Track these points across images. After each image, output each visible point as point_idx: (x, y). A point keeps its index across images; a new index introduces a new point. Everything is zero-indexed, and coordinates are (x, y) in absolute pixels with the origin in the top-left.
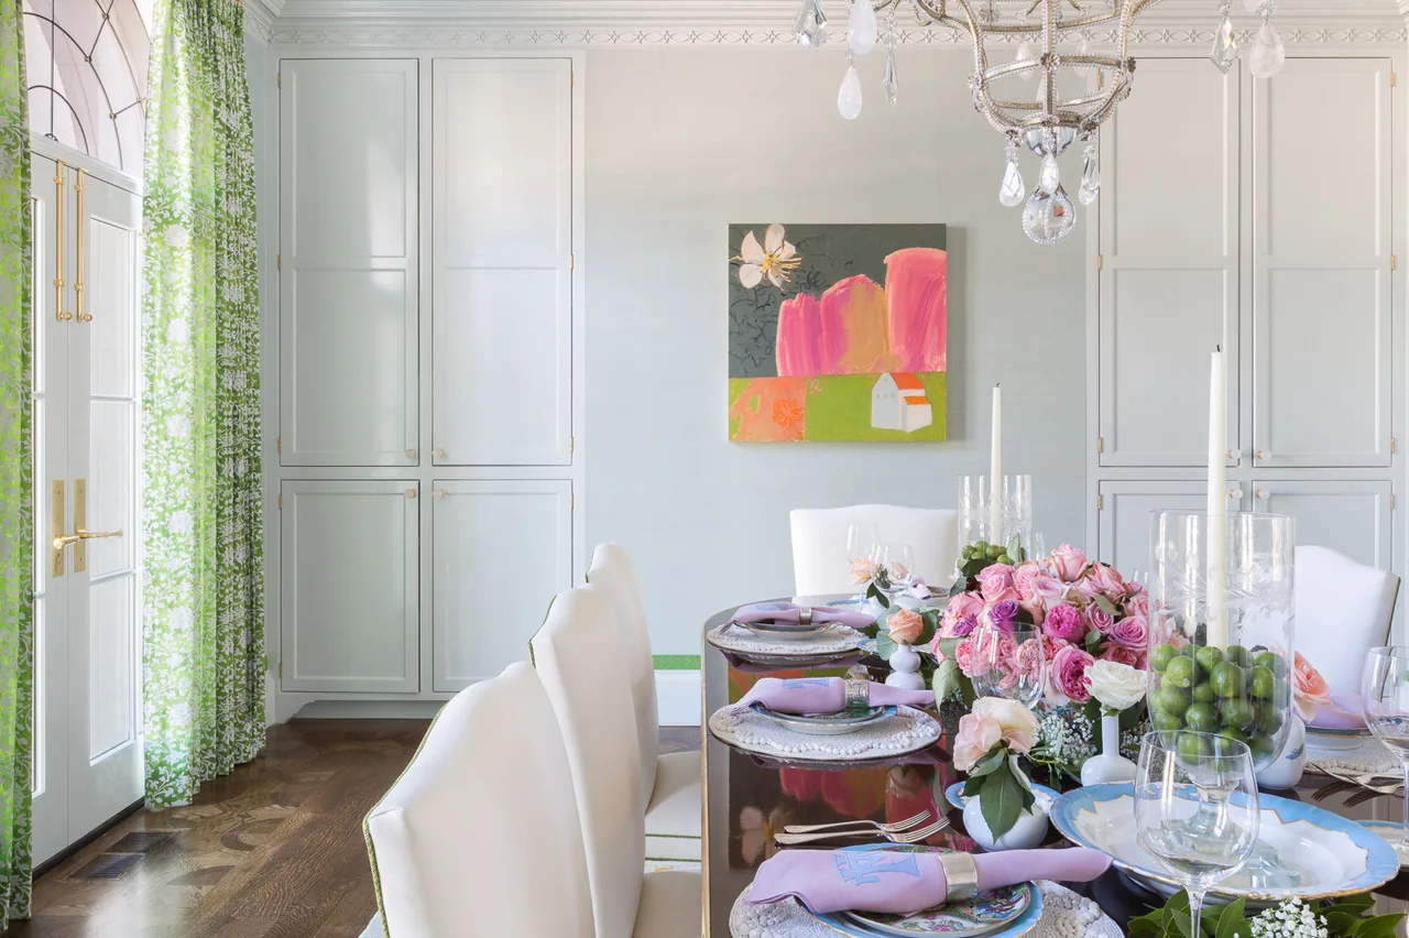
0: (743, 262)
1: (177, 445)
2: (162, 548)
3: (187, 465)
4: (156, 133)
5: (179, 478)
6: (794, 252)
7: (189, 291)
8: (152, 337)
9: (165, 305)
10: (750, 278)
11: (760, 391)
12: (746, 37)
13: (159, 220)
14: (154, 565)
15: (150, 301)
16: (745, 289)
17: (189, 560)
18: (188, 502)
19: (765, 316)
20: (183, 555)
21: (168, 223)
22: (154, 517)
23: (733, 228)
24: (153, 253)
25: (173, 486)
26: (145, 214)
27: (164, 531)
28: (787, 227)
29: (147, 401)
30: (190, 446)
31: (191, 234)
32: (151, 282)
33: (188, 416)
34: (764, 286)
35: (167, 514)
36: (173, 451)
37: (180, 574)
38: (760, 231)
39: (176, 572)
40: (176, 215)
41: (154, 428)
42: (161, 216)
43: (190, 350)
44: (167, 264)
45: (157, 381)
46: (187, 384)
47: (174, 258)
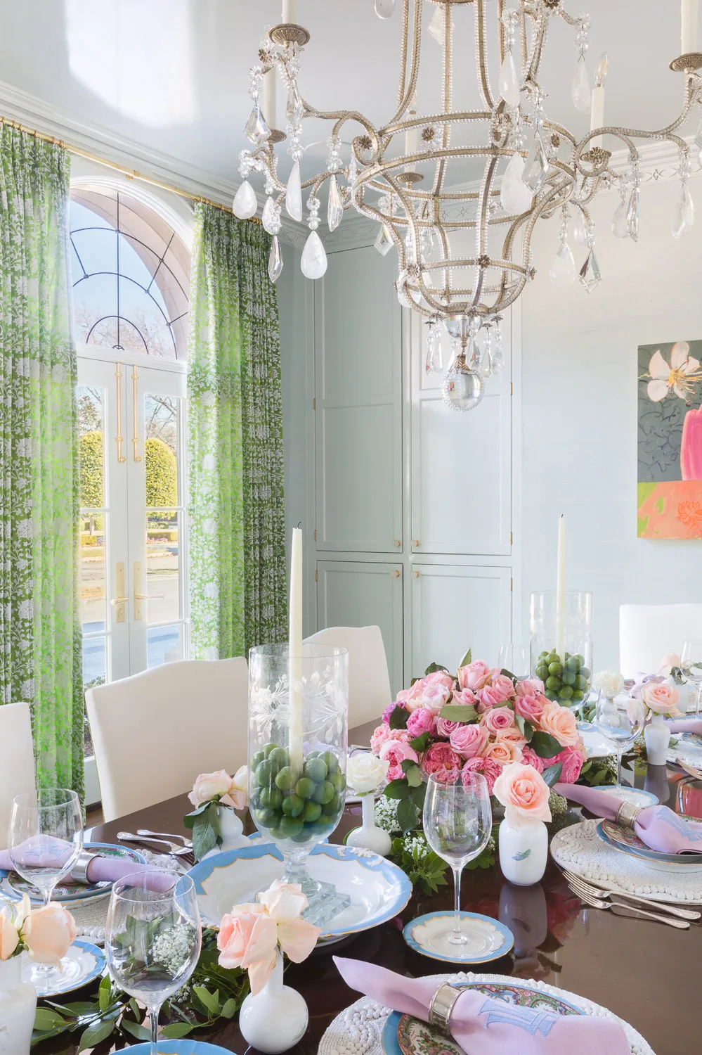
0: (651, 379)
1: (208, 539)
2: (200, 607)
3: (214, 553)
4: (194, 331)
5: (209, 561)
6: (699, 366)
7: (215, 435)
8: (194, 467)
9: (201, 445)
10: (657, 393)
11: (667, 493)
12: (656, 175)
13: (197, 389)
14: (196, 618)
15: (192, 444)
16: (652, 403)
17: (216, 616)
18: (215, 577)
19: (671, 426)
20: (213, 612)
21: (203, 390)
22: (196, 586)
23: (641, 349)
24: (193, 412)
25: (206, 566)
26: (188, 386)
27: (201, 596)
28: (692, 343)
29: (191, 510)
30: (216, 540)
31: (216, 397)
32: (193, 431)
33: (215, 520)
34: (670, 399)
35: (203, 585)
36: (206, 543)
37: (211, 624)
38: (666, 349)
39: (208, 623)
40: (208, 385)
41: (195, 528)
42: (198, 386)
43: (216, 476)
44: (202, 419)
45: (196, 496)
46: (214, 498)
47: (207, 413)
